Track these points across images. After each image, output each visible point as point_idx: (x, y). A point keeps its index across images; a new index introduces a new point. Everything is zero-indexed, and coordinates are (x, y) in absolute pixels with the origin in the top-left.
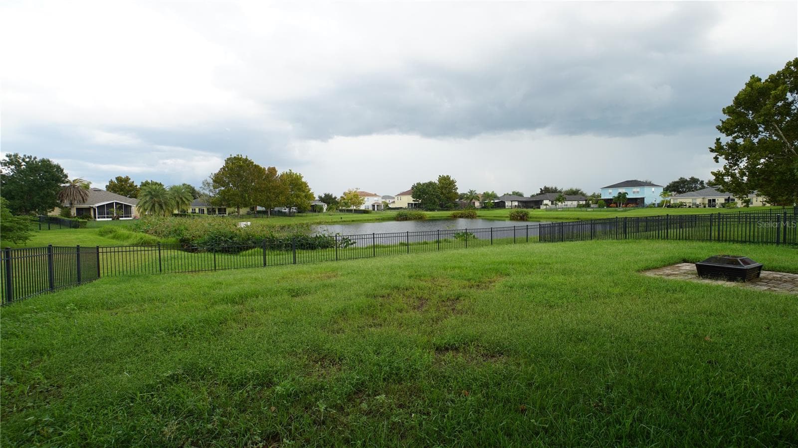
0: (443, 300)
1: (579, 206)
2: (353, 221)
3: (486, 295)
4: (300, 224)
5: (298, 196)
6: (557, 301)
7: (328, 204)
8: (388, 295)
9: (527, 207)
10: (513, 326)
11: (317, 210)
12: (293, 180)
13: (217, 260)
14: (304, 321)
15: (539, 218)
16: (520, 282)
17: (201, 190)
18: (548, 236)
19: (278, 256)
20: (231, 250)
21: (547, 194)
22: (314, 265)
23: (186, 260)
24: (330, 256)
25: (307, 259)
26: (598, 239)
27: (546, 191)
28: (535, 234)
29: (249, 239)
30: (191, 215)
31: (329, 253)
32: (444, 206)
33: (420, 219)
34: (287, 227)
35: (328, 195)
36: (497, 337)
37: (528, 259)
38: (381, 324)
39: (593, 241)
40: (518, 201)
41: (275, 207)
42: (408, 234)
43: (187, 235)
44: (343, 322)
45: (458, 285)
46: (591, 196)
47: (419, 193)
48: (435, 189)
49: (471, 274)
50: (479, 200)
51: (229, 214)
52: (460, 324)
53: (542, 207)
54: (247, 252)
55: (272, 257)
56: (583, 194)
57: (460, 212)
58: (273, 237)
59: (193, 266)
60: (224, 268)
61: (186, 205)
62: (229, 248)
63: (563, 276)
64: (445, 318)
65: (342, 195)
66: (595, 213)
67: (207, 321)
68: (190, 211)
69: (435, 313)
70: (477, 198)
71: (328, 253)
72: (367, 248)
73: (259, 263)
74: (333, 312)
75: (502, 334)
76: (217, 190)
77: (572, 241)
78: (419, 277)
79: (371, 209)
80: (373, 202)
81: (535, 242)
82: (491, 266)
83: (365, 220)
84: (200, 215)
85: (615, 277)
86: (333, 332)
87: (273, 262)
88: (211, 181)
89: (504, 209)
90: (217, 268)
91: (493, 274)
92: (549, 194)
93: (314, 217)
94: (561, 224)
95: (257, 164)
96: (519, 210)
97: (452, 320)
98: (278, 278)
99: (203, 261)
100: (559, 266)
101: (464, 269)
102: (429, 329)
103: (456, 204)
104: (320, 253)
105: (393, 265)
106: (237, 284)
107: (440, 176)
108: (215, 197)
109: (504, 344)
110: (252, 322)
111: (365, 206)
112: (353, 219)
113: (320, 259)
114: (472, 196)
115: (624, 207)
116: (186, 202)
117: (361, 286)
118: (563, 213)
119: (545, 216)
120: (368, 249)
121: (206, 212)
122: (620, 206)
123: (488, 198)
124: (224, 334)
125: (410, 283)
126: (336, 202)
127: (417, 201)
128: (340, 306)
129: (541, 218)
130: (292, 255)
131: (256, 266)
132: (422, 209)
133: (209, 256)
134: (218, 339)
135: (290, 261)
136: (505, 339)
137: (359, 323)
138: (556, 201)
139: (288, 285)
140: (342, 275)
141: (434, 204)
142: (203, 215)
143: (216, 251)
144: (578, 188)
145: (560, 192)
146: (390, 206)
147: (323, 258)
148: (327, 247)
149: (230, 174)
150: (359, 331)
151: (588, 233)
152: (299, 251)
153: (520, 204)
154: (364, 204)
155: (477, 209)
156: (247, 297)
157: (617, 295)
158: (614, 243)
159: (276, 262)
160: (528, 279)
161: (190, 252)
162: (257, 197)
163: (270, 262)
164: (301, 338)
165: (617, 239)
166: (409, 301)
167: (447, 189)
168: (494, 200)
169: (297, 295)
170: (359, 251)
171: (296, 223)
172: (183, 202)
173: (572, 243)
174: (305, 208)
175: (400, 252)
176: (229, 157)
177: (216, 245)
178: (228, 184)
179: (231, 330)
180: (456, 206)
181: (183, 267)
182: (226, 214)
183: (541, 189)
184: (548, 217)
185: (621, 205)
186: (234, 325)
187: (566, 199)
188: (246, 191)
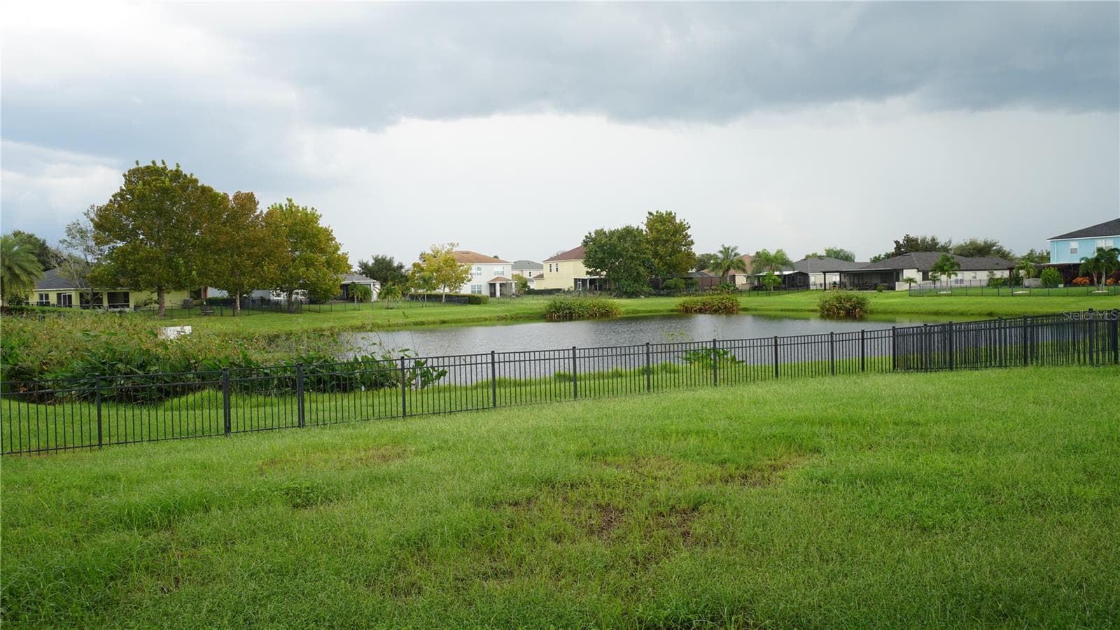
0: (660, 513)
1: (994, 283)
2: (443, 322)
3: (765, 499)
4: (314, 331)
5: (309, 264)
6: (940, 516)
7: (383, 281)
8: (529, 500)
9: (863, 287)
10: (831, 578)
11: (358, 294)
12: (296, 224)
13: (104, 420)
14: (323, 566)
15: (892, 313)
16: (848, 470)
17: (62, 247)
18: (914, 357)
19: (261, 410)
20: (141, 395)
21: (913, 254)
22: (350, 431)
23: (24, 424)
24: (388, 407)
25: (333, 414)
26: (1042, 364)
27: (909, 247)
28: (881, 351)
29: (188, 368)
30: (38, 309)
31: (387, 399)
32: (660, 287)
33: (604, 315)
34: (284, 338)
35: (384, 259)
36: (792, 602)
37: (866, 411)
38: (511, 572)
39: (1030, 368)
40: (841, 273)
41: (253, 289)
42: (574, 353)
43: (27, 360)
44: (418, 569)
45: (695, 475)
46: (1024, 258)
47: (600, 255)
48: (638, 245)
49: (727, 447)
50: (744, 271)
51: (136, 307)
52: (701, 570)
53: (899, 286)
54: (183, 399)
55: (245, 410)
56: (1003, 255)
57: (700, 298)
58: (249, 362)
59: (43, 438)
60: (122, 439)
61: (23, 283)
62: (136, 390)
63: (953, 456)
64: (666, 554)
65: (417, 260)
66: (1032, 299)
67: (76, 575)
68: (34, 299)
69: (642, 543)
70: (740, 265)
71: (382, 400)
72: (476, 387)
73: (214, 425)
74: (395, 543)
75: (805, 596)
76: (106, 249)
77: (977, 369)
78: (601, 456)
79: (485, 292)
80: (490, 278)
81: (883, 371)
82: (777, 430)
83: (473, 320)
84: (63, 309)
85: (1090, 459)
86: (395, 592)
87: (248, 423)
88: (90, 226)
89: (808, 292)
90: (105, 440)
91: (781, 450)
92: (917, 253)
93: (350, 314)
94: (947, 328)
95: (206, 185)
96: (844, 293)
97: (682, 560)
98: (260, 462)
99: (69, 424)
100: (944, 428)
101: (711, 436)
102: (627, 584)
103: (690, 281)
104: (364, 401)
105: (539, 428)
106: (156, 478)
107: (650, 214)
108: (98, 265)
109: (809, 621)
110: (194, 572)
111: (473, 287)
112: (442, 318)
113: (364, 413)
114: (728, 262)
115: (1110, 285)
116: (24, 278)
117: (463, 478)
118: (953, 299)
119: (908, 309)
120: (480, 390)
121: (76, 301)
122: (1099, 282)
123: (765, 265)
124: (121, 607)
125: (580, 471)
126: (402, 276)
127: (598, 274)
128: (412, 528)
129: (897, 313)
130: (296, 407)
131: (205, 434)
132: (610, 292)
133: (85, 410)
134: (103, 620)
135: (289, 420)
136: (813, 608)
137: (457, 569)
138: (934, 270)
139: (284, 478)
140: (417, 453)
141: (636, 280)
142: (68, 309)
143: (104, 400)
144: (990, 238)
145: (945, 249)
146: (533, 286)
147: (370, 412)
148: (382, 385)
149: (138, 210)
150: (458, 590)
151: (1016, 347)
152: (314, 396)
153: (845, 280)
154: (469, 281)
155: (741, 292)
156: (181, 512)
157: (1095, 505)
158: (1084, 373)
159: (255, 424)
160: (867, 461)
161: (33, 402)
162: (207, 264)
163: (241, 423)
164: (315, 610)
165: (1092, 364)
166: (579, 514)
167: (669, 246)
168: (780, 271)
169: (307, 503)
170: (458, 393)
171: (305, 327)
172: (15, 277)
173: (976, 374)
174: (326, 291)
175: (557, 397)
176: (134, 166)
177: (103, 383)
178: (134, 233)
179: (138, 595)
180: (690, 285)
181: (16, 441)
182: (128, 306)
183: (897, 242)
184: (914, 309)
185: (1103, 279)
186: (147, 581)
187: (959, 265)
188: (179, 250)
